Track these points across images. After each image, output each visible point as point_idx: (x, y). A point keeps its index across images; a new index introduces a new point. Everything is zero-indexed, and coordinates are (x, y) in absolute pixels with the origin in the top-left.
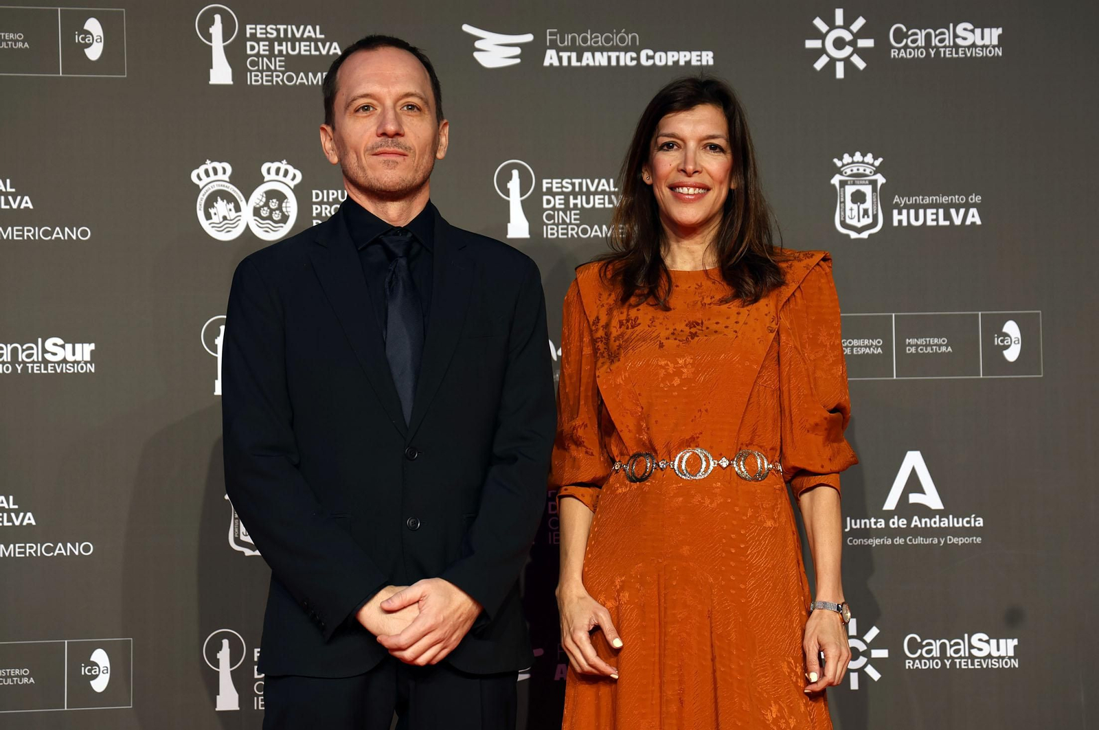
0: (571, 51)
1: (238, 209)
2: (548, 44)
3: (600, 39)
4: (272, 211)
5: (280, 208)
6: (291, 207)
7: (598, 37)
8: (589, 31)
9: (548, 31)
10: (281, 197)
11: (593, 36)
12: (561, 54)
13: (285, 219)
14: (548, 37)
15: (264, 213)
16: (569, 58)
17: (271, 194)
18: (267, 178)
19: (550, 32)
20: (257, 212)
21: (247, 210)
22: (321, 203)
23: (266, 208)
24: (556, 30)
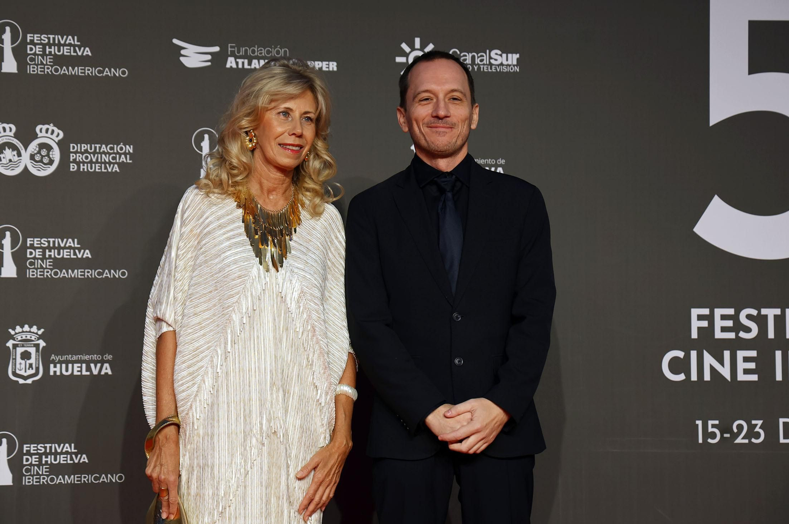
0: (244, 59)
1: (19, 155)
2: (229, 53)
3: (263, 51)
4: (42, 157)
5: (48, 155)
6: (56, 154)
7: (262, 50)
8: (256, 46)
9: (229, 45)
10: (49, 148)
11: (259, 49)
12: (238, 60)
13: (51, 162)
14: (229, 49)
15: (38, 158)
16: (243, 63)
17: (42, 146)
18: (40, 135)
19: (231, 46)
20: (32, 157)
21: (26, 155)
22: (76, 153)
23: (38, 155)
24: (234, 45)
